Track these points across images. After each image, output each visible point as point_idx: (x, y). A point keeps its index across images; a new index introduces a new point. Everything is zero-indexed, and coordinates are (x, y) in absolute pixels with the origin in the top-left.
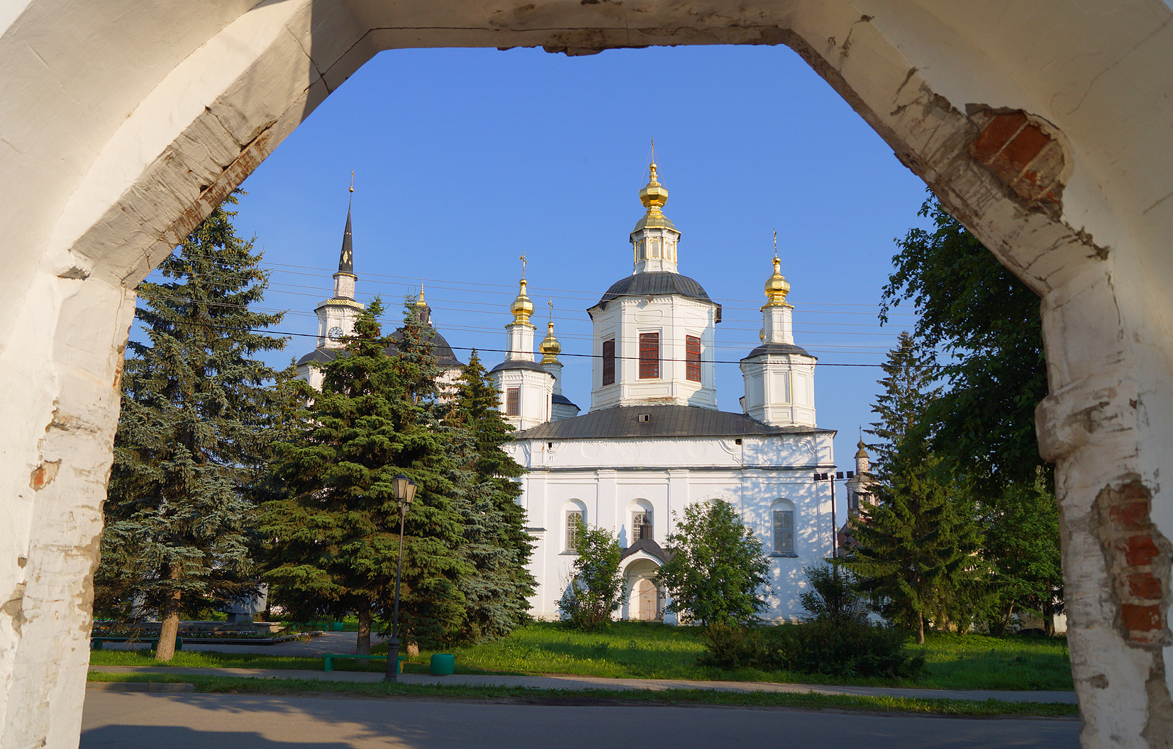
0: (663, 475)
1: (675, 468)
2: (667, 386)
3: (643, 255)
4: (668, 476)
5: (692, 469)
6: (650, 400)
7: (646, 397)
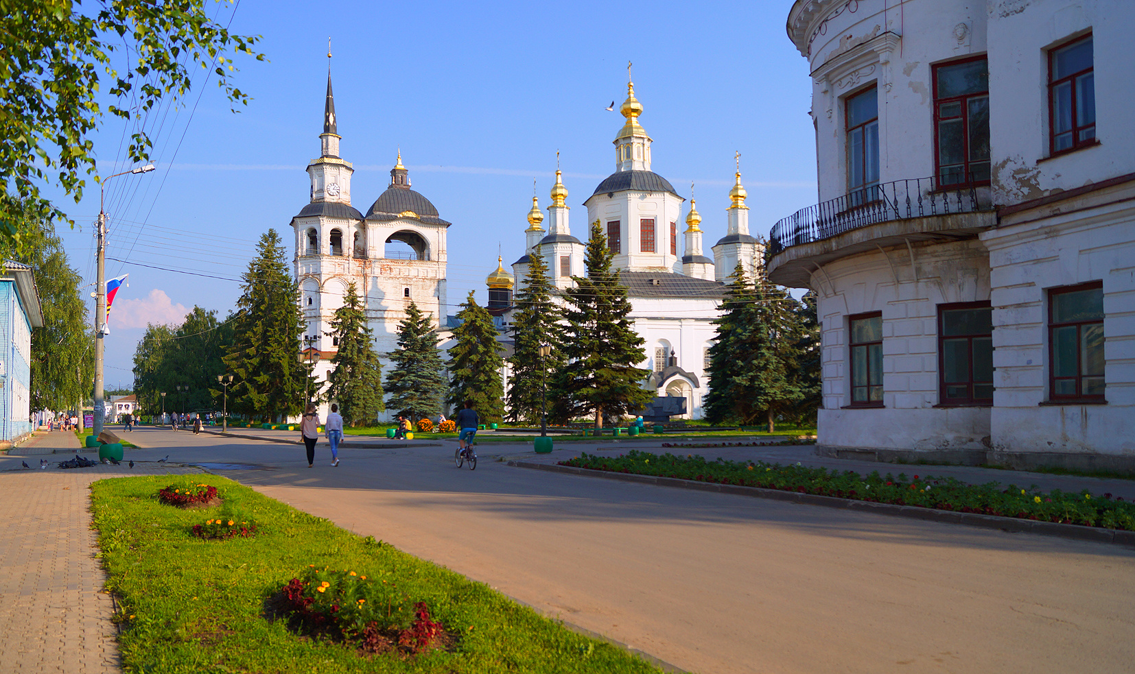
0: (677, 323)
1: (686, 319)
2: (661, 258)
3: (629, 155)
4: (680, 324)
5: (697, 319)
6: (650, 268)
7: (646, 266)
